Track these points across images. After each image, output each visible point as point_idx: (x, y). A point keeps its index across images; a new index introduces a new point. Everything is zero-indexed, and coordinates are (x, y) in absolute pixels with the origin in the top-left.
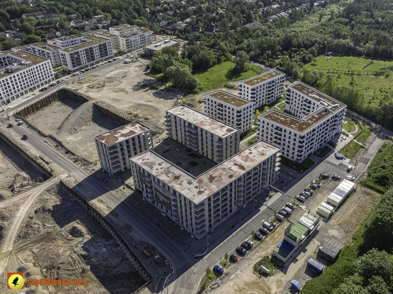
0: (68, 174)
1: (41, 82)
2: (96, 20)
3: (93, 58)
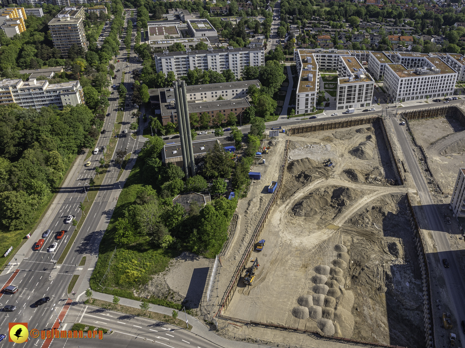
0: (417, 191)
1: (439, 93)
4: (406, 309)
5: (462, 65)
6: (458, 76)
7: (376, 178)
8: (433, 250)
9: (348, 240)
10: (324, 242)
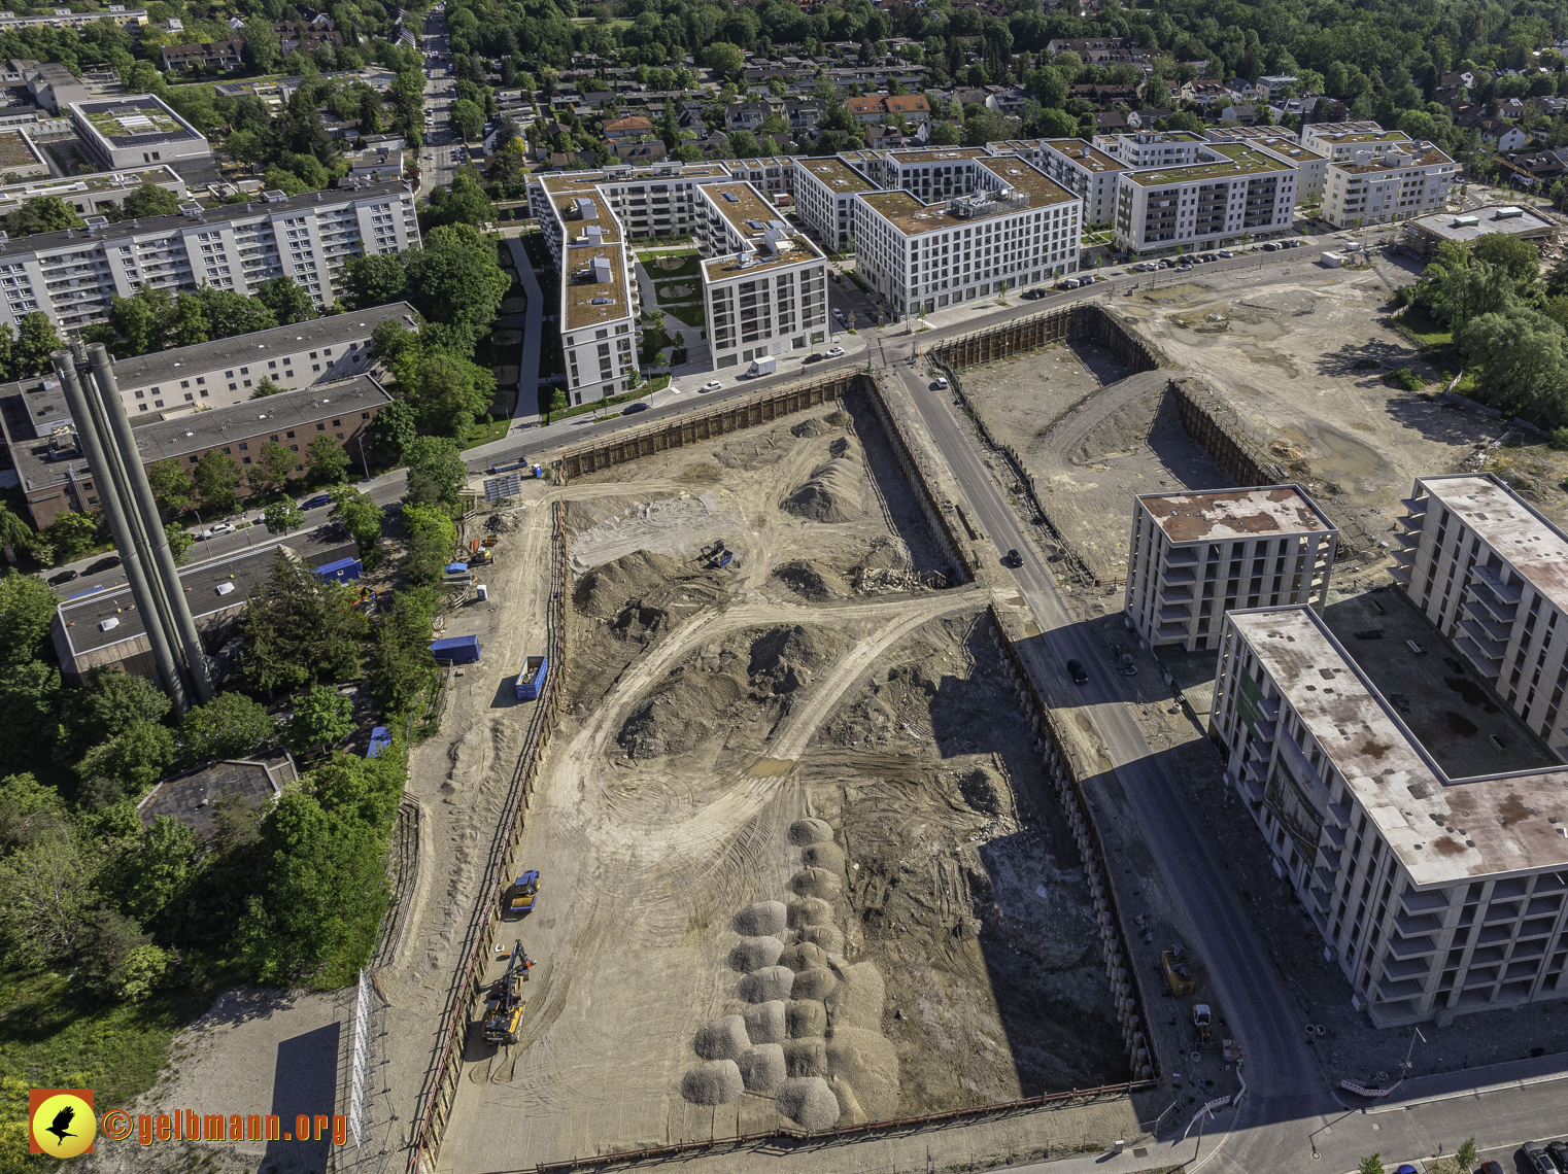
0: (1019, 591)
1: (1036, 269)
2: (1267, 89)
3: (1216, 223)
4: (1052, 970)
5: (1090, 174)
6: (1085, 209)
7: (885, 575)
8: (1100, 766)
9: (829, 799)
10: (751, 824)
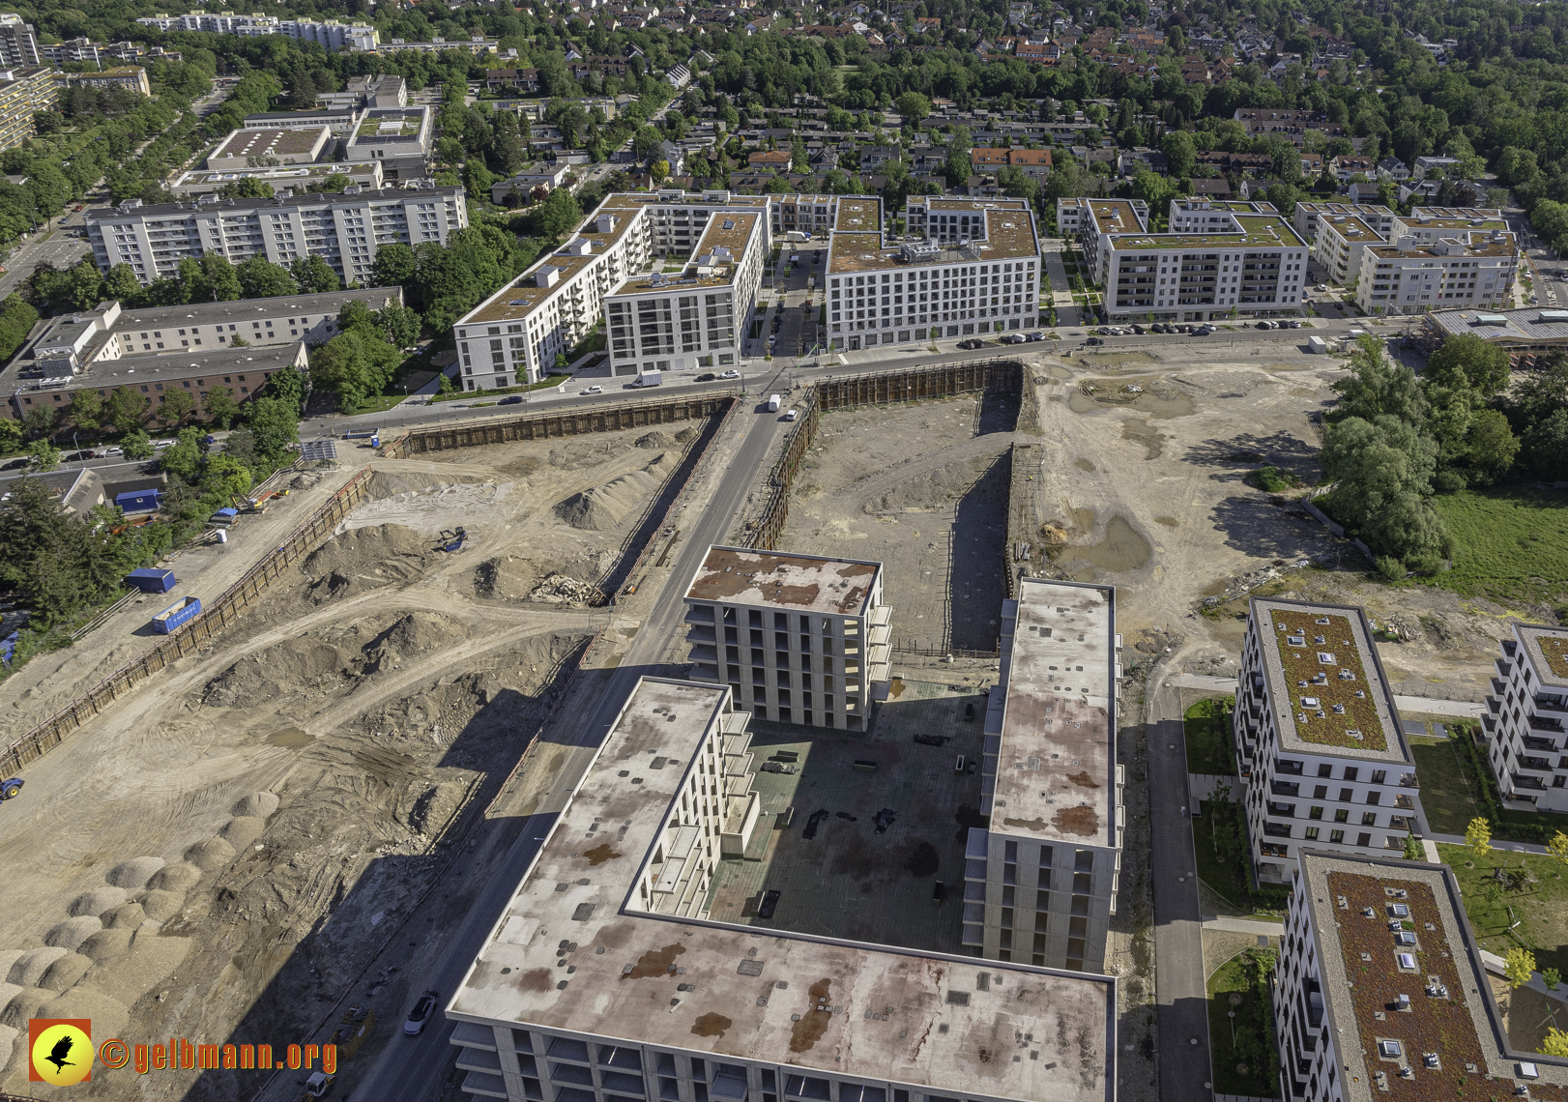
3: (1207, 294)
